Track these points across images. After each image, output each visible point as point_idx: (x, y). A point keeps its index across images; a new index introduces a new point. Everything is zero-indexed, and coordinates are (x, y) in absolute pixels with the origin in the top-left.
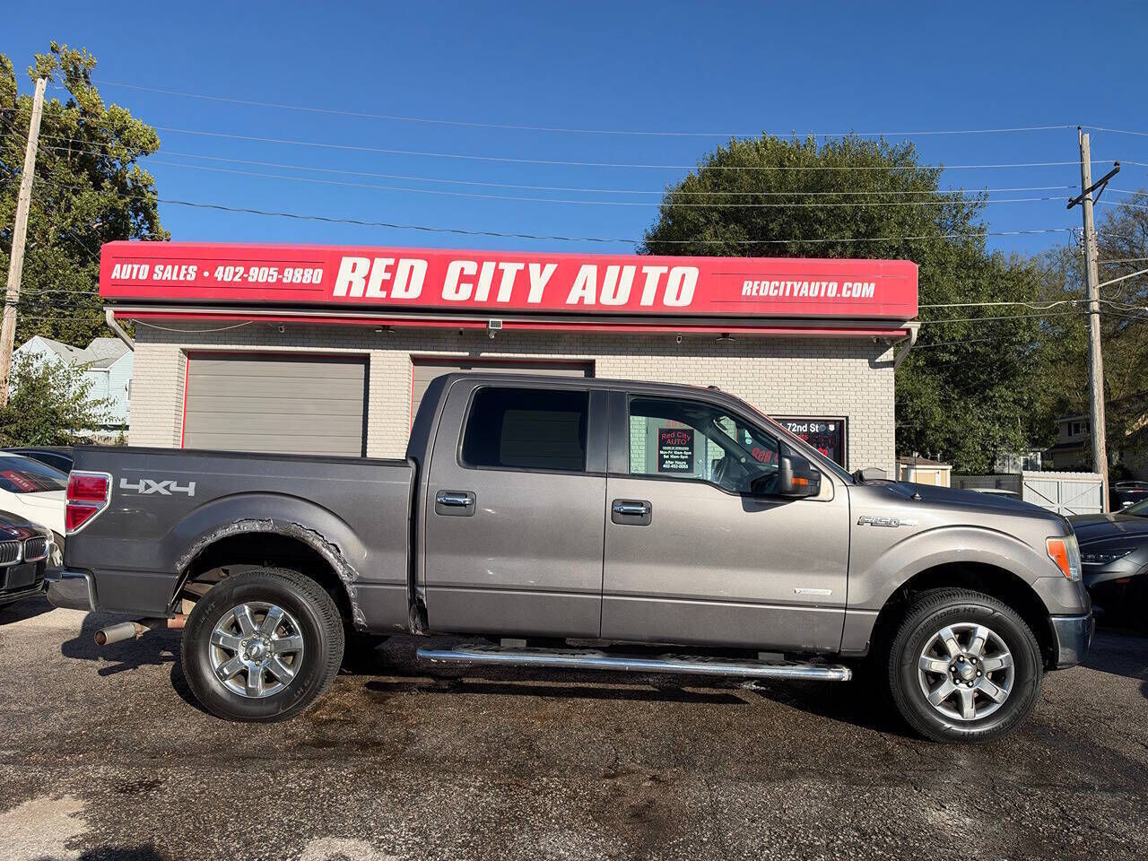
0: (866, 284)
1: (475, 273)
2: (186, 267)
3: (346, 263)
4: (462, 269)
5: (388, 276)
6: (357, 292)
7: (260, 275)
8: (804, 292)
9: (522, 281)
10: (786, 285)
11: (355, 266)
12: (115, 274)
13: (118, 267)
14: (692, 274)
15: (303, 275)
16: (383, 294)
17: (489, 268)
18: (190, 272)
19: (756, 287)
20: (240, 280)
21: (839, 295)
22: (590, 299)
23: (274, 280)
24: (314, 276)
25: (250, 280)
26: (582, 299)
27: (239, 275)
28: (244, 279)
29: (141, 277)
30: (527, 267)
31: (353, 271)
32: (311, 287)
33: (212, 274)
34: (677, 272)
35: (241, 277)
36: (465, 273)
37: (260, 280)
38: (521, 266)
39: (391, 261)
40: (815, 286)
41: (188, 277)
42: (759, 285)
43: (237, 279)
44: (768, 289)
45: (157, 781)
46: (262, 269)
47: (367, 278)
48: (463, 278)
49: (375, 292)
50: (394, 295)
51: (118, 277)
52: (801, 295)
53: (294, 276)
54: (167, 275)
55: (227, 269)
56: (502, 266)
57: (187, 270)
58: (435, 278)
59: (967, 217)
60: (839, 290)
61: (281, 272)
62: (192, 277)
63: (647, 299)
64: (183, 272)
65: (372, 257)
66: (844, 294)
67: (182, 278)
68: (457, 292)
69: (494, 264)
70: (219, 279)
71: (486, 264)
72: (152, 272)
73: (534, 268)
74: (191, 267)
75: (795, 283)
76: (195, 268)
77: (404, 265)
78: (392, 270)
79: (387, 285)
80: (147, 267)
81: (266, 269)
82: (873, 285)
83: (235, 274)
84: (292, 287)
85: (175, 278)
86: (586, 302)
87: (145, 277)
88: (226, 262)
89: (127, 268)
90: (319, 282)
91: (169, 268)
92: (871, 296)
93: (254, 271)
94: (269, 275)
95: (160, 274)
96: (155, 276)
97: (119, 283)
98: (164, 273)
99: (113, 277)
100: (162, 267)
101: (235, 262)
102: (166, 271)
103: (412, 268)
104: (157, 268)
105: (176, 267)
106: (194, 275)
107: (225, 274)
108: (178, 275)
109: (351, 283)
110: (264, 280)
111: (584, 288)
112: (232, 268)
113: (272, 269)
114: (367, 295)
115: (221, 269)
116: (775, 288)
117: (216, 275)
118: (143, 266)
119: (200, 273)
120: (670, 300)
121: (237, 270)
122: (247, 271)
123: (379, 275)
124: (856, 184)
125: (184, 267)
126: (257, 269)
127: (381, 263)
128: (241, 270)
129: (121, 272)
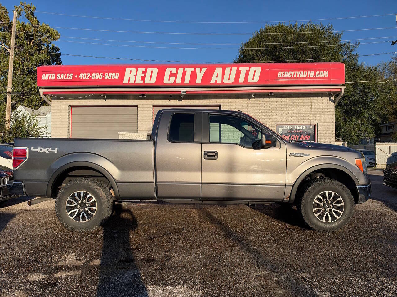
0: (325, 72)
1: (176, 73)
2: (69, 74)
3: (128, 70)
4: (171, 71)
5: (143, 75)
6: (132, 81)
7: (96, 76)
8: (301, 76)
9: (194, 75)
10: (294, 73)
11: (131, 71)
12: (43, 78)
13: (44, 75)
14: (258, 70)
15: (112, 76)
16: (142, 82)
17: (181, 70)
18: (70, 76)
19: (283, 74)
20: (89, 78)
21: (314, 76)
22: (219, 81)
23: (101, 78)
24: (116, 76)
25: (92, 78)
26: (216, 81)
27: (88, 76)
28: (90, 78)
29: (52, 79)
30: (195, 70)
31: (130, 73)
32: (115, 80)
33: (78, 76)
34: (252, 69)
35: (89, 77)
36: (172, 73)
37: (96, 78)
38: (193, 69)
39: (144, 69)
40: (306, 73)
41: (70, 78)
42: (284, 73)
43: (87, 78)
44: (288, 74)
45: (57, 282)
46: (97, 74)
47: (136, 76)
48: (171, 75)
49: (139, 81)
50: (146, 82)
51: (44, 79)
52: (300, 77)
53: (108, 76)
54: (62, 77)
55: (84, 74)
56: (186, 69)
57: (69, 75)
58: (161, 75)
59: (351, 51)
60: (315, 74)
61: (104, 75)
62: (71, 78)
63: (241, 80)
64: (68, 76)
65: (137, 68)
66: (316, 76)
67: (67, 78)
68: (169, 80)
69: (183, 69)
70: (81, 78)
71: (180, 69)
72: (56, 77)
73: (198, 70)
74: (71, 74)
75: (298, 72)
76: (72, 74)
77: (149, 70)
78: (144, 72)
79: (143, 78)
80: (55, 75)
81: (98, 74)
82: (327, 72)
83: (87, 76)
84: (108, 80)
85: (65, 78)
86: (218, 82)
87: (54, 78)
88: (83, 72)
89: (47, 75)
90: (118, 78)
91: (63, 74)
92: (327, 76)
93: (94, 75)
94: (99, 76)
95: (59, 77)
96: (57, 78)
97: (45, 81)
98: (61, 77)
99: (42, 79)
100: (60, 75)
101: (87, 72)
102: (62, 76)
103: (152, 71)
104: (58, 75)
105: (65, 74)
106: (72, 77)
107: (83, 76)
108: (66, 77)
109: (130, 78)
110: (98, 78)
111: (217, 77)
112: (86, 74)
113: (100, 74)
114: (136, 82)
115: (81, 74)
116: (290, 74)
117: (80, 77)
118: (53, 75)
119: (74, 76)
120: (250, 80)
121: (87, 75)
122: (91, 75)
123: (140, 74)
124: (312, 39)
125: (68, 74)
126: (95, 74)
127: (140, 70)
128: (89, 74)
129: (45, 77)
